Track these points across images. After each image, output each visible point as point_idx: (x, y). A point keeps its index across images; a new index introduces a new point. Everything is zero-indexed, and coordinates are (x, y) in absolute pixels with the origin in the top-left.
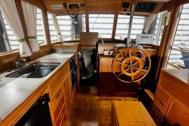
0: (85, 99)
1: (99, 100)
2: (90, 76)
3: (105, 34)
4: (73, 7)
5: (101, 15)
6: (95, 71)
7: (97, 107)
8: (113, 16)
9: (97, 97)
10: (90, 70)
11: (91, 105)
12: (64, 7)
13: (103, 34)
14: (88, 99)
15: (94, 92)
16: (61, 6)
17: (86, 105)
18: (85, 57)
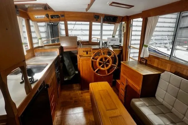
0: (69, 94)
1: (82, 93)
2: (72, 77)
3: (83, 35)
4: (54, 18)
5: (77, 23)
6: (77, 72)
7: (80, 98)
8: (88, 23)
9: (80, 92)
10: (71, 72)
11: (76, 97)
12: (46, 17)
13: (81, 35)
14: (72, 94)
15: (77, 88)
16: (44, 16)
17: (71, 98)
18: (65, 59)
